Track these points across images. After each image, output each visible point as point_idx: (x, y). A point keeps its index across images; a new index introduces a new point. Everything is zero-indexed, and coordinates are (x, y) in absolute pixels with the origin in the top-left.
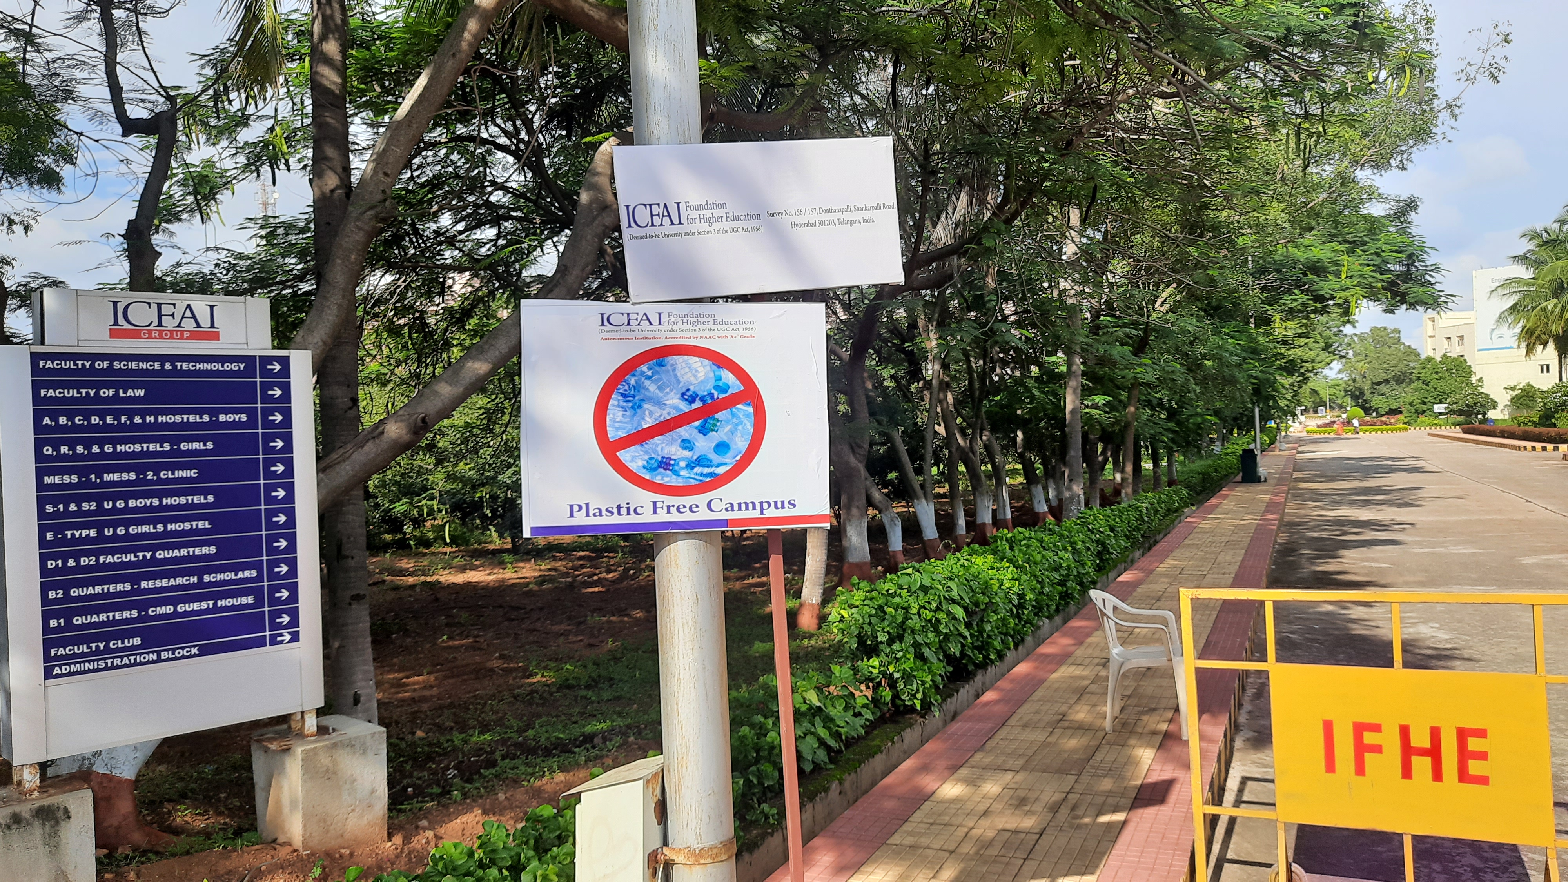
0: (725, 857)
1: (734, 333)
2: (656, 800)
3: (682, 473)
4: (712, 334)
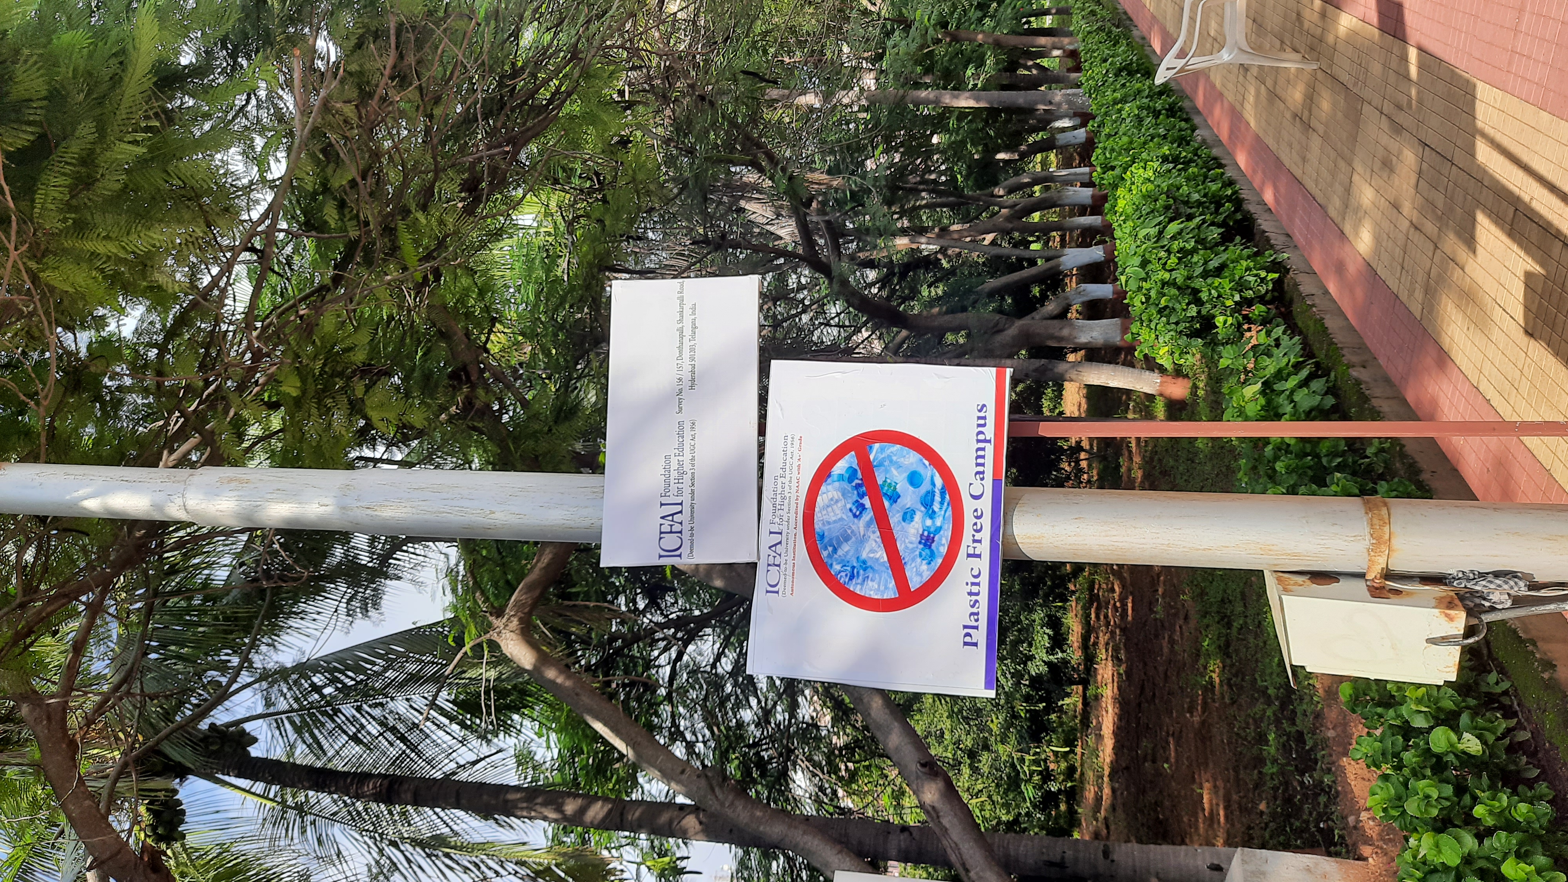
0: (1384, 511)
1: (796, 457)
2: (1308, 582)
3: (938, 524)
4: (794, 481)
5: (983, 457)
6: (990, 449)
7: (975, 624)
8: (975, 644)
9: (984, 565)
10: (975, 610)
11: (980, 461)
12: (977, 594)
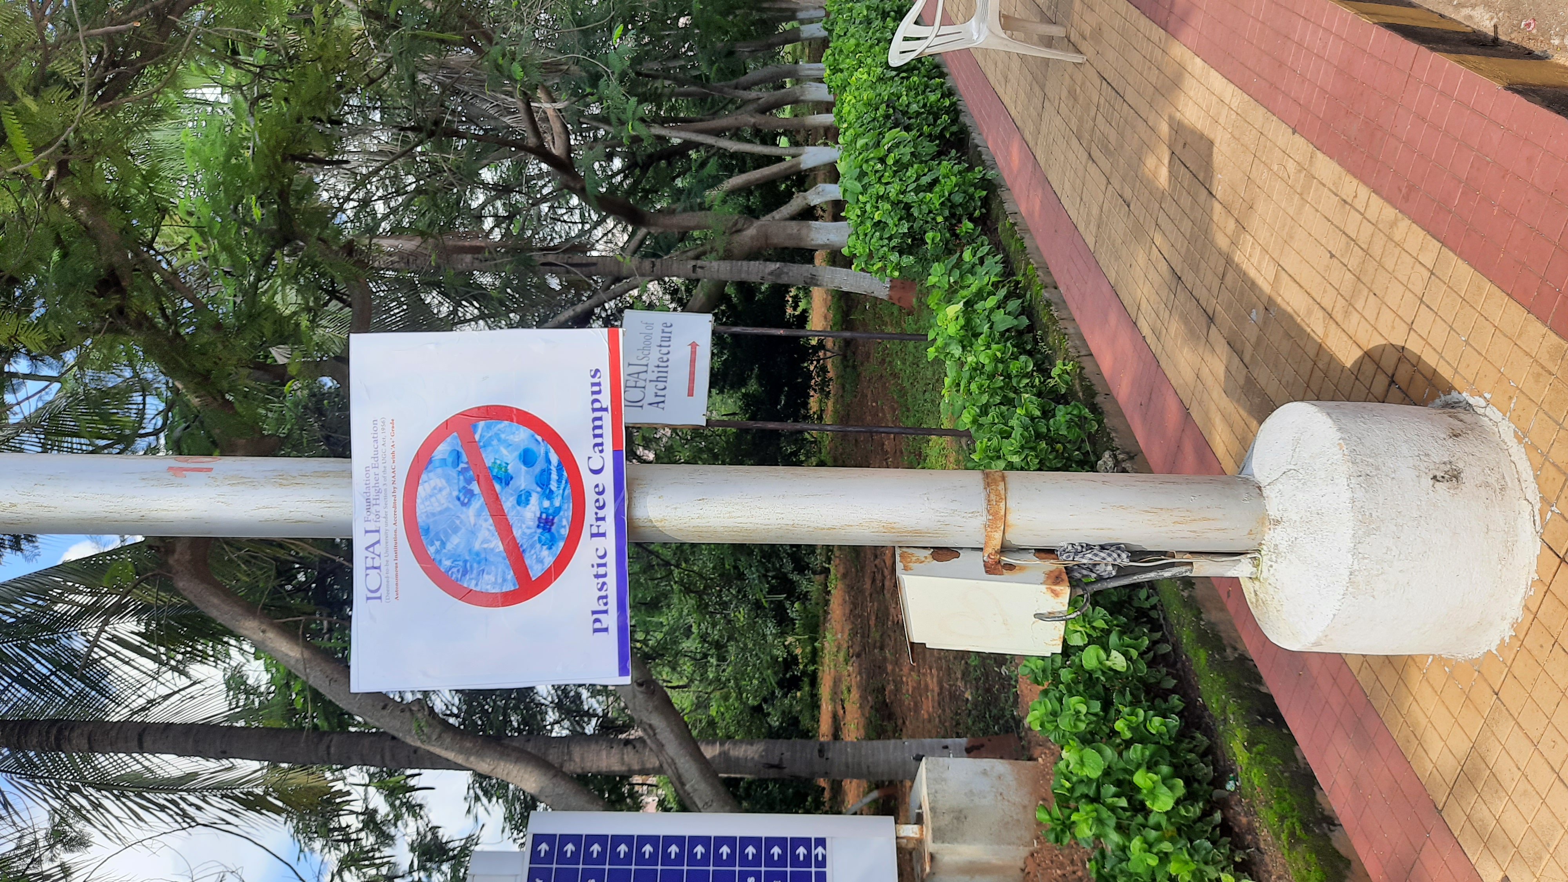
1: (389, 444)
4: (389, 471)
5: (600, 427)
6: (607, 417)
7: (604, 608)
8: (606, 630)
9: (609, 544)
10: (603, 593)
11: (598, 432)
12: (605, 576)
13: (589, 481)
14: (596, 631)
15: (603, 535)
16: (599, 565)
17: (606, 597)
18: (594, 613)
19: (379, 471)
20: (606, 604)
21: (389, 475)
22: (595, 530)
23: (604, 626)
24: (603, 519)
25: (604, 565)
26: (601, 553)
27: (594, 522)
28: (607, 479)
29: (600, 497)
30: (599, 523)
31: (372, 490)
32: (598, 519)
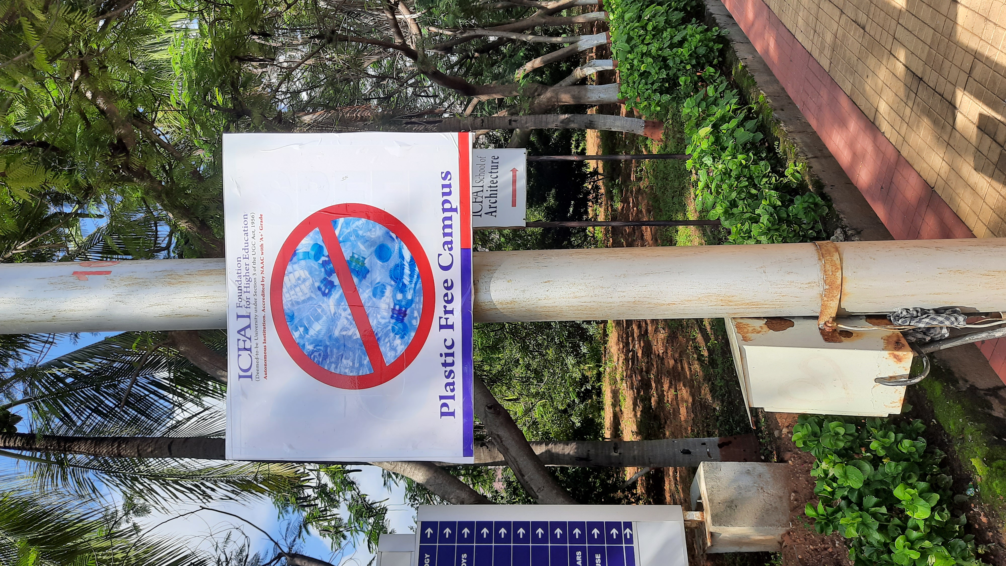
0: (836, 256)
1: (258, 237)
2: (766, 328)
4: (258, 261)
5: (450, 226)
6: (456, 217)
7: (451, 394)
8: (452, 414)
9: (456, 335)
10: (450, 380)
11: (447, 230)
12: (452, 364)
13: (438, 276)
14: (443, 414)
15: (451, 327)
16: (447, 355)
17: (453, 384)
18: (441, 398)
19: (250, 261)
20: (453, 390)
21: (258, 265)
22: (443, 322)
23: (451, 410)
24: (451, 312)
25: (452, 355)
26: (449, 343)
27: (442, 314)
28: (455, 274)
29: (449, 292)
30: (447, 316)
31: (243, 279)
32: (446, 312)
